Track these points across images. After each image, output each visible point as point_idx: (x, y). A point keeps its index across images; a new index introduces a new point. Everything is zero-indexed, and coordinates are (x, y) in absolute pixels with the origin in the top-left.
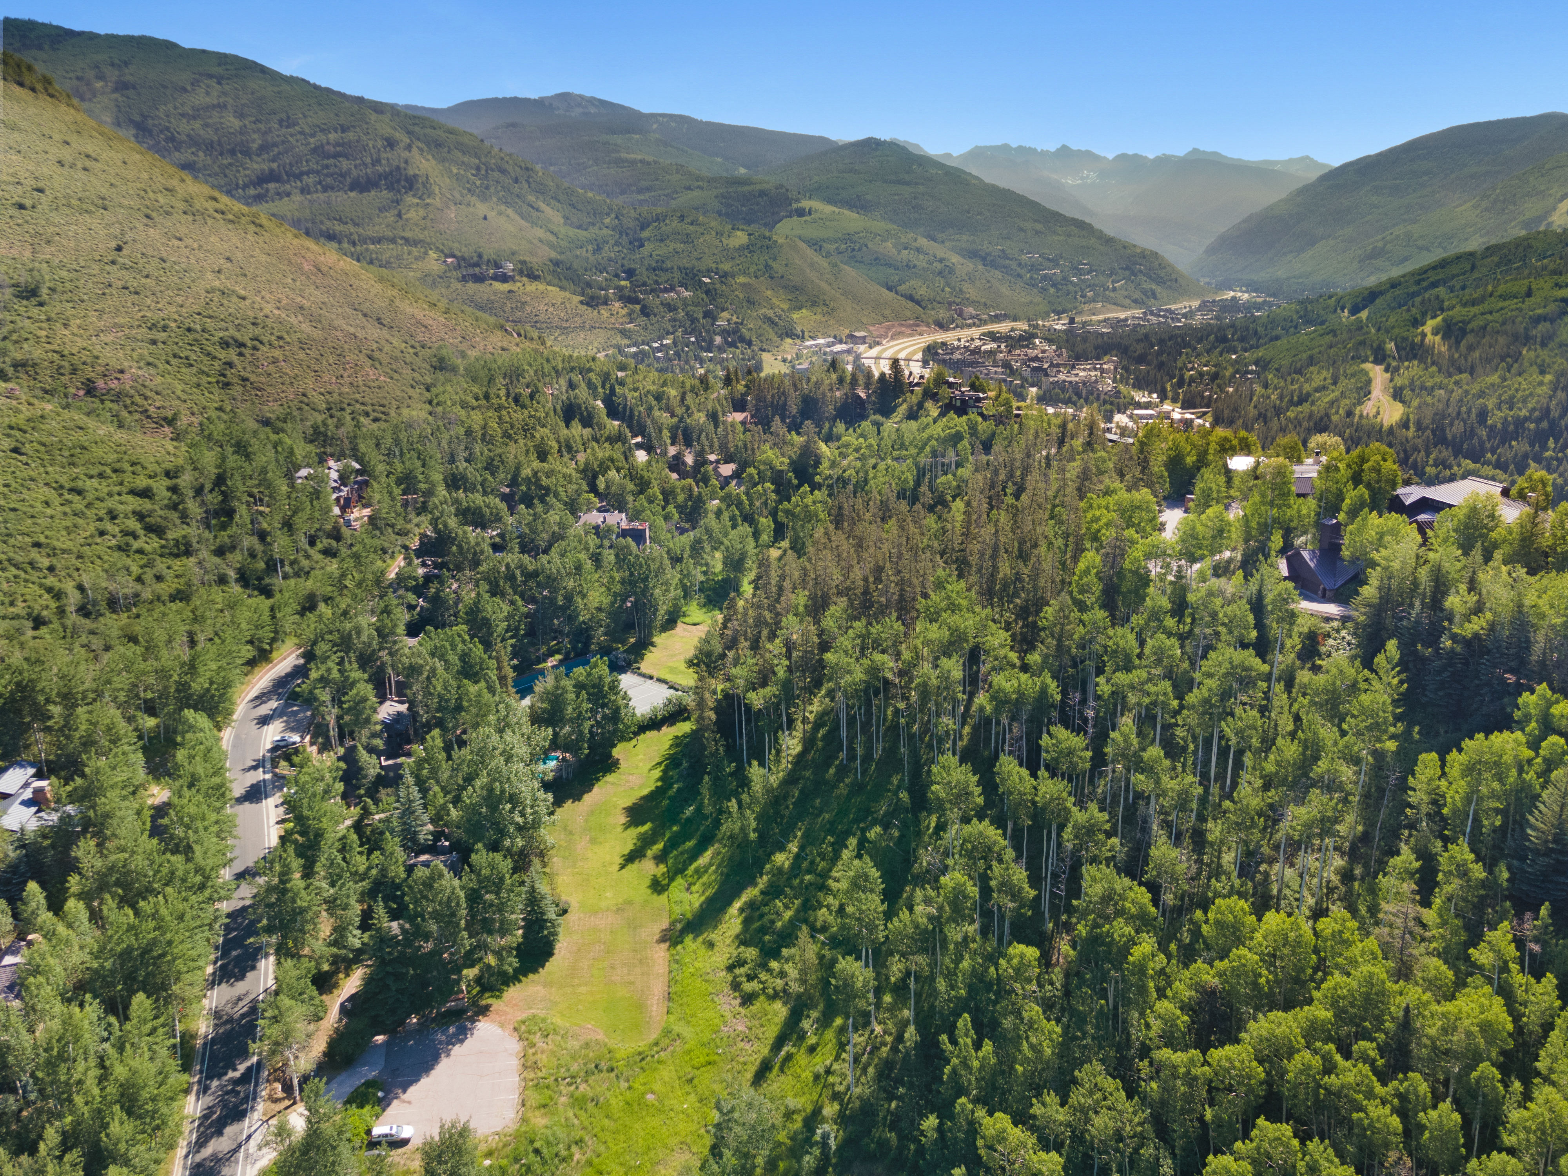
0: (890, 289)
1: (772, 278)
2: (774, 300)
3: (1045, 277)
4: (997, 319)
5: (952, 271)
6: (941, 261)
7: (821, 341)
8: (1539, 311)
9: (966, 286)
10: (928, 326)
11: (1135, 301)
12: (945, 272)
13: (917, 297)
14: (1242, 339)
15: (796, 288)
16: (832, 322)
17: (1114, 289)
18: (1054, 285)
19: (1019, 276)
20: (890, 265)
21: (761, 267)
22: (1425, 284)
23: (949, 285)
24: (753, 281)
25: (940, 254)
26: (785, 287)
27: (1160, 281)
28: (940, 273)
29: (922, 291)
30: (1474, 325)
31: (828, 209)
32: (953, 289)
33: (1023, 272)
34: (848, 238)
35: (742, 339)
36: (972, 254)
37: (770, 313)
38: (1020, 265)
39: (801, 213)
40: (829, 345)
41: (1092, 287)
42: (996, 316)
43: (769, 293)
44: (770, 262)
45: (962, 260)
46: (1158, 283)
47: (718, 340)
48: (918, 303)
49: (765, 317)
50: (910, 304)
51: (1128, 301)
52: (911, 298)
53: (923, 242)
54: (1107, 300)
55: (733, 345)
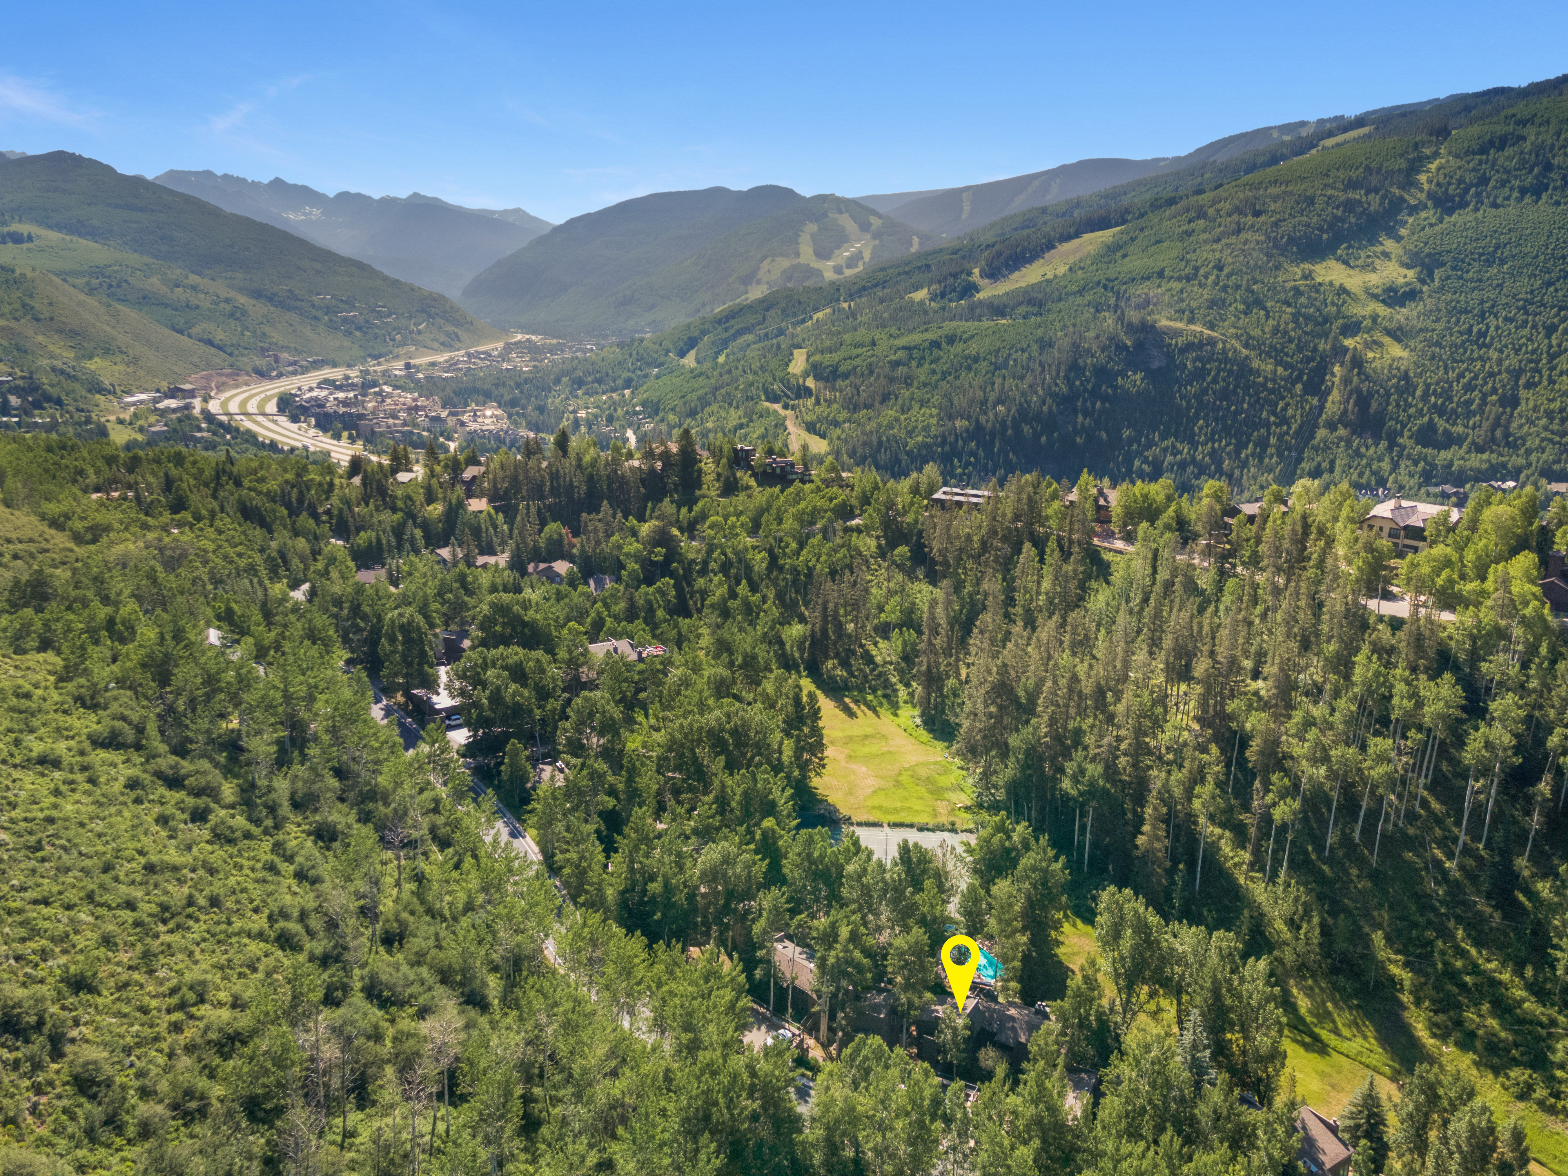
0: (180, 332)
1: (38, 320)
2: (51, 348)
3: (345, 320)
4: (317, 365)
5: (244, 313)
6: (227, 301)
7: (143, 396)
8: (893, 358)
9: (267, 329)
10: (248, 374)
11: (443, 344)
12: (237, 314)
13: (216, 342)
14: (599, 381)
15: (74, 333)
16: (141, 373)
17: (419, 332)
18: (358, 328)
19: (315, 318)
20: (166, 305)
21: (17, 306)
22: (732, 331)
23: (247, 329)
24: (13, 324)
25: (224, 293)
26: (60, 331)
27: (458, 324)
28: (232, 315)
29: (220, 336)
30: (842, 369)
31: (54, 236)
32: (254, 333)
33: (319, 314)
34: (97, 271)
35: (48, 398)
36: (257, 294)
37: (58, 364)
38: (313, 306)
39: (17, 239)
40: (155, 401)
41: (398, 329)
42: (314, 362)
43: (40, 338)
44: (28, 301)
45: (253, 301)
46: (456, 326)
47: (14, 400)
48: (220, 348)
49: (54, 369)
50: (214, 351)
51: (436, 345)
52: (210, 343)
53: (194, 279)
54: (416, 343)
55: (37, 405)
